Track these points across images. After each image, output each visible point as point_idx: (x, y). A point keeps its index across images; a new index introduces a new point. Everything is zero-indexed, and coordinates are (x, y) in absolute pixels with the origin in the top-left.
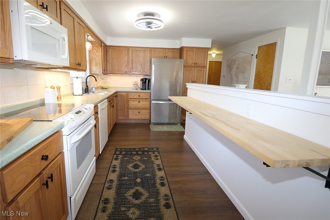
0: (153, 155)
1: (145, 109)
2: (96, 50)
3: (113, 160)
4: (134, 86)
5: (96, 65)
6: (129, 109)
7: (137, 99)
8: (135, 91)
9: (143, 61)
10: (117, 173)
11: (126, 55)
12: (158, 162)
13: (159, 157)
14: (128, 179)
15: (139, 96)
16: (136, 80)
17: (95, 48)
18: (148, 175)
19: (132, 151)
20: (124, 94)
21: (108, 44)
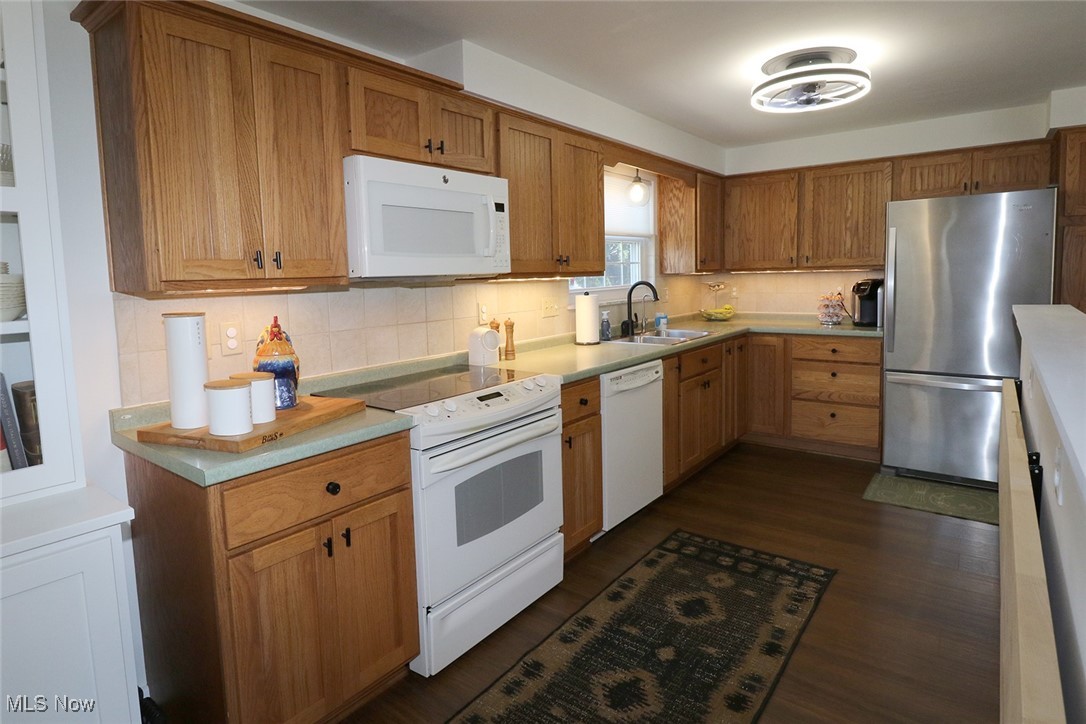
0: (791, 590)
1: (862, 406)
2: (678, 199)
3: (639, 564)
4: (826, 311)
5: (679, 244)
6: (794, 398)
7: (827, 361)
8: (830, 330)
9: (861, 216)
10: (621, 604)
11: (793, 200)
12: (789, 623)
13: (806, 608)
14: (635, 636)
15: (834, 351)
16: (839, 289)
17: (676, 192)
18: (712, 650)
19: (720, 554)
20: (773, 340)
21: (727, 172)
